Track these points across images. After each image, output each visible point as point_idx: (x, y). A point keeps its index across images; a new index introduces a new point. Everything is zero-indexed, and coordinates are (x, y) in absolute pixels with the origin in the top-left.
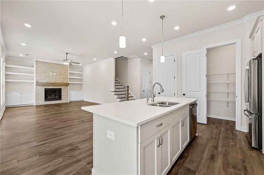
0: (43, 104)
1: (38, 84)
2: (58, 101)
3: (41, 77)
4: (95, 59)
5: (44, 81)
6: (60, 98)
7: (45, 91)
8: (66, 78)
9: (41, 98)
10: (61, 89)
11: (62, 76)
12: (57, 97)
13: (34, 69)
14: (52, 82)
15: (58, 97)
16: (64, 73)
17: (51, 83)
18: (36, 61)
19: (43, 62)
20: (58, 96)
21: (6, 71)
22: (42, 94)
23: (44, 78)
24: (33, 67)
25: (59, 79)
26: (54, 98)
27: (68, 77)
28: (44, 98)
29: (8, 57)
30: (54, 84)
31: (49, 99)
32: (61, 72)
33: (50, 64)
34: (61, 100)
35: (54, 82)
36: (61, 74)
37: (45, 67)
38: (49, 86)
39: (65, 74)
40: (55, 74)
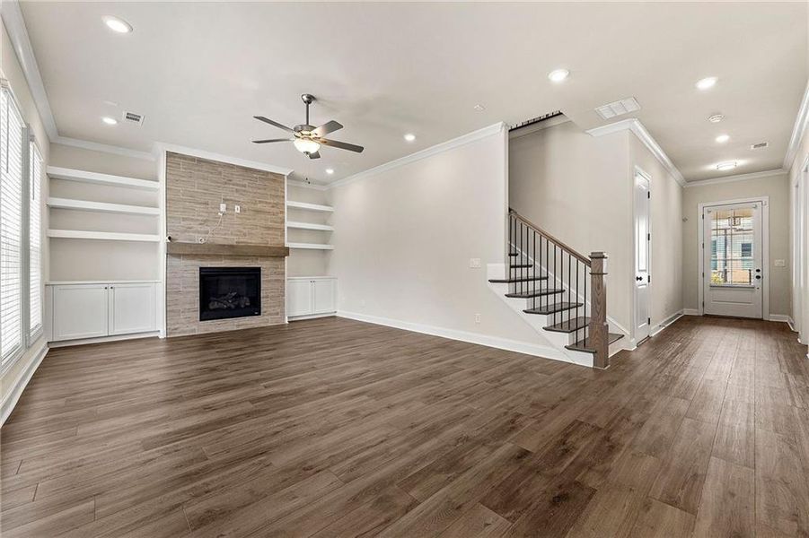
0: (194, 330)
1: (176, 250)
2: (247, 318)
3: (184, 219)
4: (410, 138)
5: (199, 239)
6: (254, 308)
7: (202, 277)
8: (276, 225)
9: (187, 307)
10: (259, 269)
11: (263, 216)
12: (245, 302)
13: (161, 185)
14: (226, 243)
15: (248, 304)
16: (267, 208)
17: (224, 245)
18: (169, 155)
19: (193, 159)
20: (248, 300)
21: (52, 194)
22: (190, 292)
23: (196, 226)
24: (157, 181)
25: (253, 232)
26: (233, 306)
27: (283, 222)
28: (197, 306)
29: (61, 133)
30: (233, 251)
31: (214, 310)
32: (260, 202)
33: (220, 169)
34: (259, 314)
35: (233, 240)
36: (258, 211)
37: (201, 181)
38: (218, 257)
39: (275, 210)
40: (237, 209)
